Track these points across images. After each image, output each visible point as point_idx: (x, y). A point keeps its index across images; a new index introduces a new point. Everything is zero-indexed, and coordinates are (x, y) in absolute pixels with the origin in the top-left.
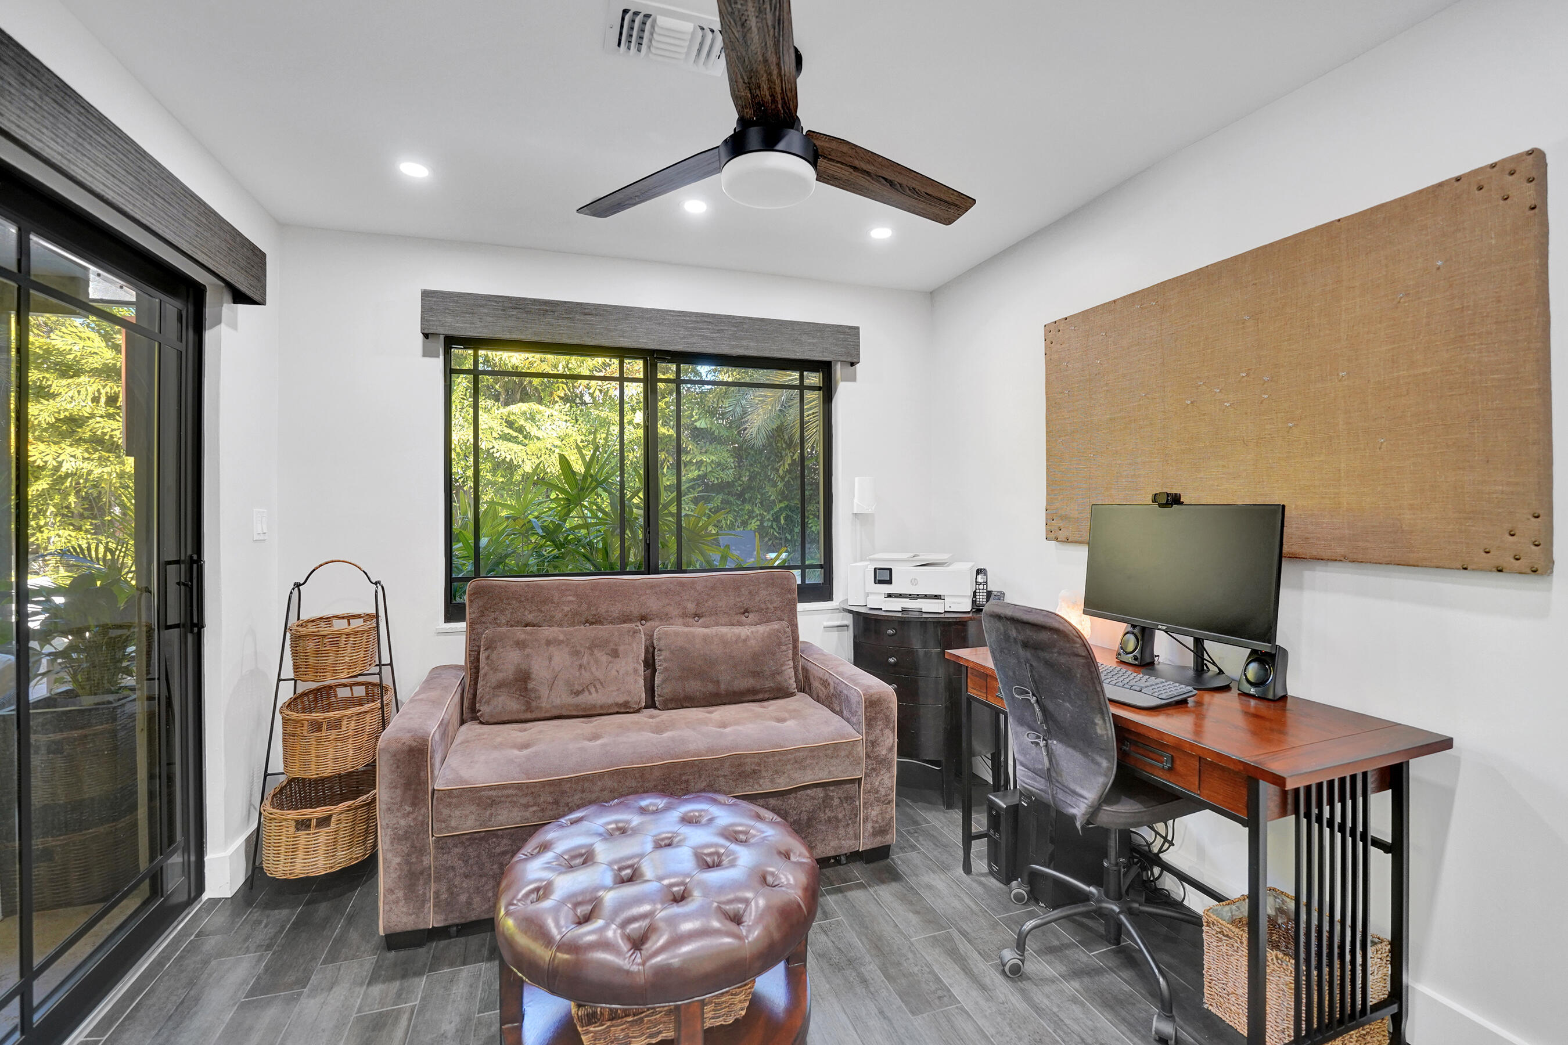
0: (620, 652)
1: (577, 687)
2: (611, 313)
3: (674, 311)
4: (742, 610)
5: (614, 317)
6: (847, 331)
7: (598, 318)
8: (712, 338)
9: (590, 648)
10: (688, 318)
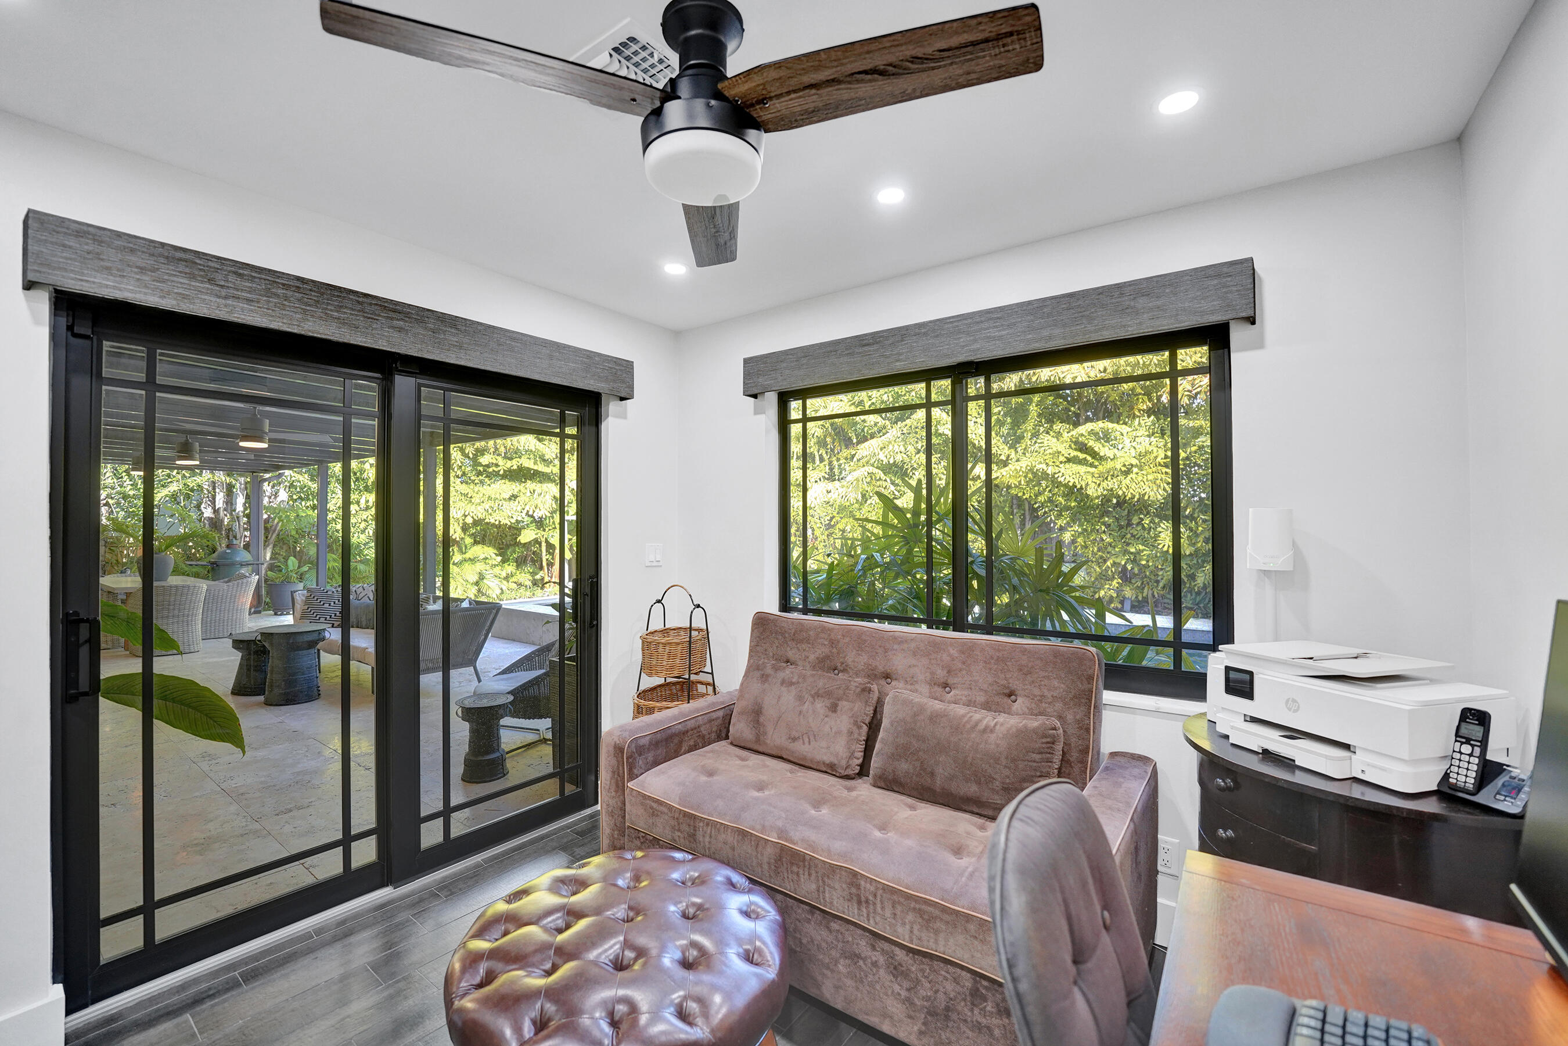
0: (839, 708)
1: (794, 734)
2: (887, 338)
3: (953, 317)
4: (1007, 691)
5: (890, 341)
6: (1225, 270)
7: (876, 347)
8: (1000, 338)
9: (813, 697)
10: (970, 321)
